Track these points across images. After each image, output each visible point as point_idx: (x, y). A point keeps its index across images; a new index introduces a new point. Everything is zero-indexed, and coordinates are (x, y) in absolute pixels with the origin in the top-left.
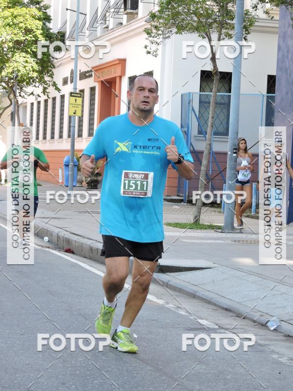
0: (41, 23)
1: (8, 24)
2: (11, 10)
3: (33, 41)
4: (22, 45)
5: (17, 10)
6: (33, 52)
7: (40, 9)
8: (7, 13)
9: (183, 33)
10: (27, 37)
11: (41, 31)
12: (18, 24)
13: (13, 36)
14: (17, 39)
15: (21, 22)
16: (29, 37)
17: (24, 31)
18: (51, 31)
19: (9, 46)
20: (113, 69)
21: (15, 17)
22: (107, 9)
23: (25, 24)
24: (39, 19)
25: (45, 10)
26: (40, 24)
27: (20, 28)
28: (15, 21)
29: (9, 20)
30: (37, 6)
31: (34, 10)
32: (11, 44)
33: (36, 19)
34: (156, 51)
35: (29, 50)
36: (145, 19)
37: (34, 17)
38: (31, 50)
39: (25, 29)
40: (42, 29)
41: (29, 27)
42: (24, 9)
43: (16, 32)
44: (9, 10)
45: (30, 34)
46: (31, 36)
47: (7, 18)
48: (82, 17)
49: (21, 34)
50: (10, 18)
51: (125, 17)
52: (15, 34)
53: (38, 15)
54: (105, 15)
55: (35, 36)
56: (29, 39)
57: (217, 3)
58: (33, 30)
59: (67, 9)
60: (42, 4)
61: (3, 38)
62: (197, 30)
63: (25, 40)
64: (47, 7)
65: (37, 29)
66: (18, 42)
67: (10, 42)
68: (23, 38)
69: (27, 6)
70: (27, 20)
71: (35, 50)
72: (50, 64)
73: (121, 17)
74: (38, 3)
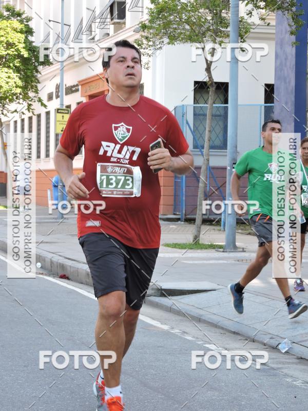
0: (23, 36)
3: (15, 55)
4: (4, 60)
6: (16, 67)
7: (21, 22)
9: (176, 43)
10: (9, 52)
11: (24, 45)
15: (2, 36)
16: (11, 52)
17: (5, 45)
18: (34, 44)
20: (101, 82)
22: (93, 20)
23: (7, 38)
24: (21, 32)
25: (27, 22)
26: (21, 37)
27: (1, 42)
30: (19, 18)
31: (15, 23)
33: (17, 32)
34: (148, 64)
35: (11, 65)
36: (133, 29)
37: (15, 30)
38: (14, 65)
39: (6, 43)
40: (24, 43)
41: (11, 41)
42: (5, 21)
45: (11, 48)
46: (13, 50)
48: (66, 28)
49: (2, 48)
51: (112, 27)
53: (20, 27)
54: (91, 26)
55: (17, 50)
56: (11, 53)
57: (210, 10)
58: (14, 44)
59: (50, 21)
60: (24, 16)
62: (190, 39)
63: (6, 55)
64: (29, 19)
65: (20, 43)
68: (4, 53)
69: (8, 18)
70: (8, 33)
71: (18, 65)
72: (33, 79)
73: (108, 27)
74: (19, 15)
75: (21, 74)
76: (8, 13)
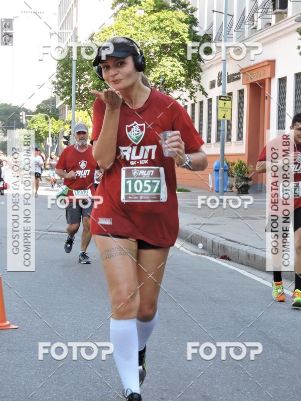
0: (188, 26)
1: (155, 29)
2: (158, 14)
3: (180, 44)
4: (169, 49)
5: (163, 14)
6: (180, 55)
7: (186, 12)
8: (153, 17)
10: (174, 41)
11: (188, 35)
12: (164, 28)
13: (160, 40)
14: (164, 43)
15: (168, 26)
16: (176, 41)
17: (170, 35)
18: (198, 34)
19: (155, 50)
20: (262, 70)
21: (162, 21)
22: (255, 9)
23: (172, 28)
24: (186, 22)
25: (192, 12)
26: (186, 27)
27: (167, 32)
28: (161, 25)
29: (156, 25)
30: (184, 9)
31: (181, 14)
32: (158, 49)
33: (182, 22)
35: (176, 54)
36: (295, 18)
37: (180, 20)
38: (178, 54)
39: (171, 33)
40: (189, 32)
41: (176, 31)
42: (171, 12)
43: (162, 35)
44: (155, 14)
45: (176, 38)
46: (178, 39)
47: (153, 22)
48: (229, 18)
49: (168, 38)
50: (156, 22)
51: (274, 17)
52: (162, 38)
53: (185, 18)
54: (253, 15)
55: (182, 39)
56: (176, 42)
58: (179, 33)
59: (213, 11)
60: (189, 7)
61: (150, 42)
63: (171, 44)
64: (193, 10)
65: (185, 32)
66: (164, 46)
67: (157, 46)
68: (170, 42)
69: (173, 9)
70: (173, 23)
71: (182, 54)
72: (197, 68)
73: (270, 17)
74: (184, 6)
75: (184, 62)
76: (174, 4)
